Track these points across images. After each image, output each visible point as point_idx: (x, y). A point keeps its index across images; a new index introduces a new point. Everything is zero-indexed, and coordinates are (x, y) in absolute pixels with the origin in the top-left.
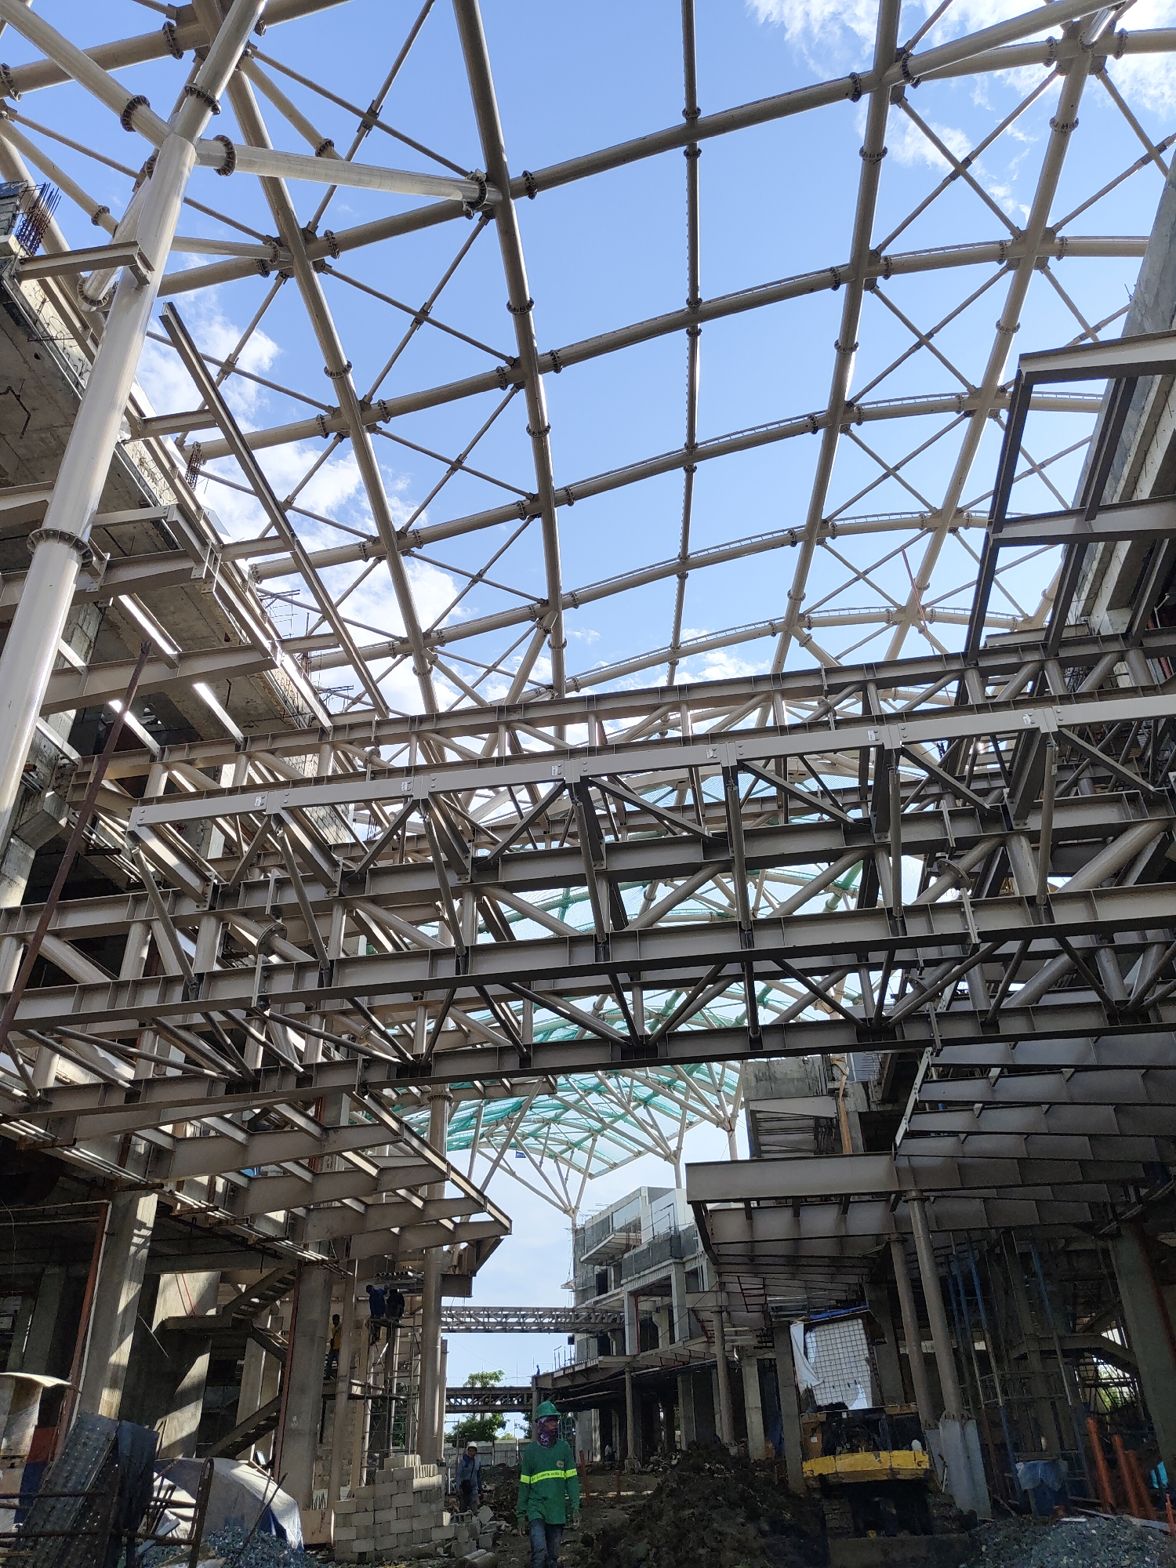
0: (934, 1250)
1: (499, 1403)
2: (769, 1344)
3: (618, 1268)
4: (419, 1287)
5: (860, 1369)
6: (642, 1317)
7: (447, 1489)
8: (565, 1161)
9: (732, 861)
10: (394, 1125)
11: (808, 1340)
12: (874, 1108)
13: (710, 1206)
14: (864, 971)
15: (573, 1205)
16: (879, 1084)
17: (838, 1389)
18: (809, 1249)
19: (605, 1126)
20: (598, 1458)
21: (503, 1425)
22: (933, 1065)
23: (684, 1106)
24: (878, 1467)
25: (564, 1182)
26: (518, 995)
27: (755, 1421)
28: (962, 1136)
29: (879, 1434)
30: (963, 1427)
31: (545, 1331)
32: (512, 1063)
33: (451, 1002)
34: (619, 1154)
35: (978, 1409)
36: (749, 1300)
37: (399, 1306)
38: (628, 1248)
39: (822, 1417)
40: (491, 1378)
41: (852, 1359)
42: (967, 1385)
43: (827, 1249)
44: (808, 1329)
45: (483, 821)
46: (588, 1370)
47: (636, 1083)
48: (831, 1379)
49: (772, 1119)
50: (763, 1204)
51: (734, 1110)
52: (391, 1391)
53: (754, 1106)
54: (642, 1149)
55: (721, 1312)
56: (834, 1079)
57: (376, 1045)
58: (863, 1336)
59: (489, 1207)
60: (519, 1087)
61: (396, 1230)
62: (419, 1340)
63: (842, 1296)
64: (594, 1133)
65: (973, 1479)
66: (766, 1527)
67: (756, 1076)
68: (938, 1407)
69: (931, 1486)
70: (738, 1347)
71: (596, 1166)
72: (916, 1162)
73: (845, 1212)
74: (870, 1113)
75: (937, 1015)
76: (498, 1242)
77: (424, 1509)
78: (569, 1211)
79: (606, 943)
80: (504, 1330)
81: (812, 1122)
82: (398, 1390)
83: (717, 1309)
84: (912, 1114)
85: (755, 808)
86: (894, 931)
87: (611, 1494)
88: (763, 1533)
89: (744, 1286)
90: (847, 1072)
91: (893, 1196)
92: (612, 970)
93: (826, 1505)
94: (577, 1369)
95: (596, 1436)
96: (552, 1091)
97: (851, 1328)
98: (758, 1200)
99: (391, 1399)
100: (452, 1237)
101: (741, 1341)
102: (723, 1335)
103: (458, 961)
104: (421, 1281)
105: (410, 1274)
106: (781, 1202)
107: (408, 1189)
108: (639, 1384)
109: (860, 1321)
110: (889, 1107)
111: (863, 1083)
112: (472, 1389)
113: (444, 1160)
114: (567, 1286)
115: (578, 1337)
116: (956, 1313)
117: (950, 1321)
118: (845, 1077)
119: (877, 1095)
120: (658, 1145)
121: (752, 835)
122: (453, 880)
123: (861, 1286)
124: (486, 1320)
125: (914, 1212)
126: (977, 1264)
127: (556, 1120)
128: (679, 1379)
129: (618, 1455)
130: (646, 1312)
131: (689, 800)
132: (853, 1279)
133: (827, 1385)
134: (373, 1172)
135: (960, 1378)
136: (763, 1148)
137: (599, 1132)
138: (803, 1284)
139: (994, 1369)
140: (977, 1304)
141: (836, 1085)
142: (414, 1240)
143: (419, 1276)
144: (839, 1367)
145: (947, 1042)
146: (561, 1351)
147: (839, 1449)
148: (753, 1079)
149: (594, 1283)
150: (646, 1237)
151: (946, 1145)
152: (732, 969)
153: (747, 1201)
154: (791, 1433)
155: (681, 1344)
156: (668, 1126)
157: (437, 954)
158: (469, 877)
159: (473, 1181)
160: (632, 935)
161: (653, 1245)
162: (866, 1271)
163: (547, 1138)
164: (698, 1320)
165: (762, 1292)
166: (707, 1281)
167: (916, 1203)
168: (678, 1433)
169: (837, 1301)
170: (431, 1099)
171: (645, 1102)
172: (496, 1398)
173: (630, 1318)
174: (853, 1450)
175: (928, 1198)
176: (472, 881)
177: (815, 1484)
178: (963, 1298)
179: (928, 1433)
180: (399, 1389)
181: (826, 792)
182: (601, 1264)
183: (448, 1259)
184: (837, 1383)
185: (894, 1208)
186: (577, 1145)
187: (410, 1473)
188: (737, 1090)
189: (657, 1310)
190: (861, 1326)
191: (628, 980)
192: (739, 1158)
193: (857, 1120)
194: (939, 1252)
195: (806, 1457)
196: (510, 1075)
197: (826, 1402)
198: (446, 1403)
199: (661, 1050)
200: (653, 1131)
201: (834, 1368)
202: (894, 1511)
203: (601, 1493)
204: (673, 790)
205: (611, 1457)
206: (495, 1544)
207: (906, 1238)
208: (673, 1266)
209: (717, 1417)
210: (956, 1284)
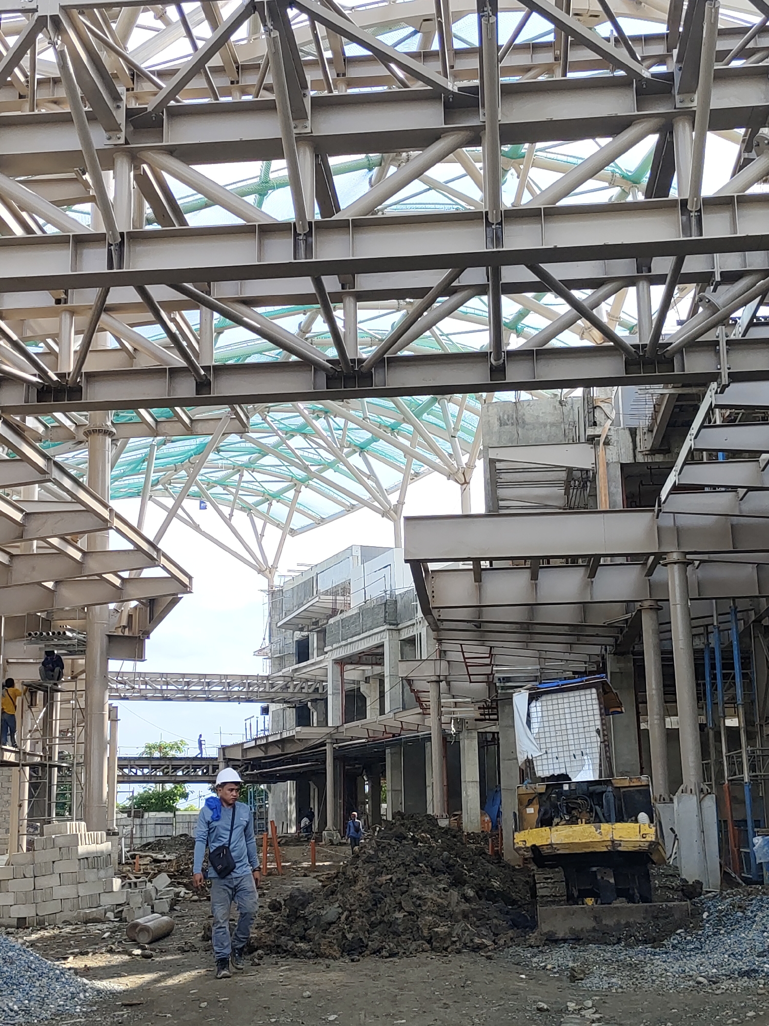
0: (691, 619)
1: (180, 773)
2: (492, 717)
3: (322, 632)
4: (81, 648)
5: (588, 740)
6: (348, 687)
7: (120, 856)
8: (262, 515)
9: (483, 128)
10: (40, 461)
11: (533, 710)
12: (640, 458)
13: (432, 566)
14: (643, 284)
15: (270, 563)
16: (650, 431)
17: (561, 760)
18: (546, 615)
19: (311, 475)
20: (293, 830)
21: (185, 796)
22: (717, 406)
23: (408, 453)
24: (598, 838)
25: (259, 537)
26: (196, 302)
27: (471, 794)
28: (742, 492)
29: (602, 806)
30: (700, 801)
31: (234, 700)
32: (186, 388)
33: (102, 308)
34: (327, 507)
35: (720, 784)
36: (472, 670)
37: (57, 669)
38: (334, 612)
39: (541, 788)
40: (172, 748)
41: (581, 730)
42: (711, 762)
43: (567, 616)
44: (532, 698)
45: (149, 63)
46: (283, 741)
47: (351, 425)
48: (554, 750)
49: (516, 471)
50: (496, 564)
51: (470, 459)
52: (50, 758)
53: (493, 454)
54: (354, 502)
55: (438, 682)
56: (595, 424)
57: (9, 360)
58: (596, 707)
59: (163, 561)
60: (200, 424)
61: (50, 585)
62: (83, 706)
63: (581, 667)
64: (296, 484)
65: (704, 850)
66: (471, 893)
67: (500, 419)
68: (675, 782)
69: (655, 857)
70: (456, 719)
71: (298, 521)
72: (683, 521)
73: (592, 575)
74: (635, 464)
75: (729, 343)
76: (175, 601)
77: (91, 875)
78: (265, 570)
79: (309, 235)
80: (187, 699)
81: (563, 475)
82: (59, 758)
83: (434, 679)
84: (685, 464)
85: (523, 59)
86: (686, 229)
87: (305, 864)
88: (467, 899)
89: (467, 655)
90: (613, 416)
91: (652, 558)
92: (316, 271)
93: (539, 875)
94: (271, 739)
95: (292, 808)
96: (243, 429)
97: (583, 698)
98: (491, 560)
99: (51, 766)
100: (119, 594)
101: (461, 713)
102: (440, 706)
103: (110, 252)
104: (82, 643)
105: (68, 634)
106: (518, 562)
107: (63, 538)
108: (341, 757)
109: (594, 690)
110: (659, 458)
111: (630, 429)
112: (151, 759)
113: (106, 506)
114: (259, 653)
115: (273, 707)
116: (708, 687)
117: (700, 696)
118: (609, 422)
119: (645, 442)
120: (376, 499)
121: (510, 91)
122: (99, 138)
123: (603, 657)
124: (164, 687)
125: (672, 577)
126: (741, 636)
127: (250, 466)
128: (388, 751)
129: (315, 827)
130: (354, 682)
131: (435, 46)
132: (596, 650)
133: (550, 756)
134: (18, 517)
135: (704, 752)
136: (502, 503)
137: (303, 481)
138: (537, 654)
139: (743, 745)
140: (734, 678)
141: (597, 431)
142: (71, 596)
143: (81, 636)
144: (565, 738)
145: (736, 377)
146: (254, 721)
147: (556, 820)
148: (497, 423)
149: (293, 649)
150: (356, 601)
151: (721, 502)
152: (475, 275)
153: (476, 561)
154: (509, 805)
155: (392, 714)
156: (388, 477)
157: (81, 241)
158: (122, 135)
159: (145, 532)
160: (343, 225)
161: (364, 611)
162: (611, 641)
163: (238, 488)
164: (413, 691)
165: (487, 661)
166: (427, 648)
167: (676, 567)
168: (384, 806)
169: (574, 673)
170: (88, 433)
171: (362, 449)
172: (176, 768)
173: (334, 688)
174: (573, 821)
175: (691, 562)
176: (127, 143)
177: (528, 855)
178: (718, 671)
179: (659, 807)
180: (62, 758)
181: (621, 39)
182: (301, 630)
183: (115, 619)
184: (561, 755)
185: (650, 573)
186: (276, 496)
187: (74, 839)
188: (476, 437)
189: (367, 680)
190: (595, 696)
191: (338, 288)
192: (473, 512)
193: (619, 473)
194: (695, 623)
195: (519, 826)
196: (185, 403)
197: (547, 774)
198: (117, 772)
199: (377, 378)
200: (370, 482)
201: (559, 739)
202: (612, 881)
203: (295, 862)
204: (415, 32)
205: (308, 828)
206: (172, 909)
207: (660, 606)
208: (387, 634)
209: (429, 790)
210: (713, 658)
